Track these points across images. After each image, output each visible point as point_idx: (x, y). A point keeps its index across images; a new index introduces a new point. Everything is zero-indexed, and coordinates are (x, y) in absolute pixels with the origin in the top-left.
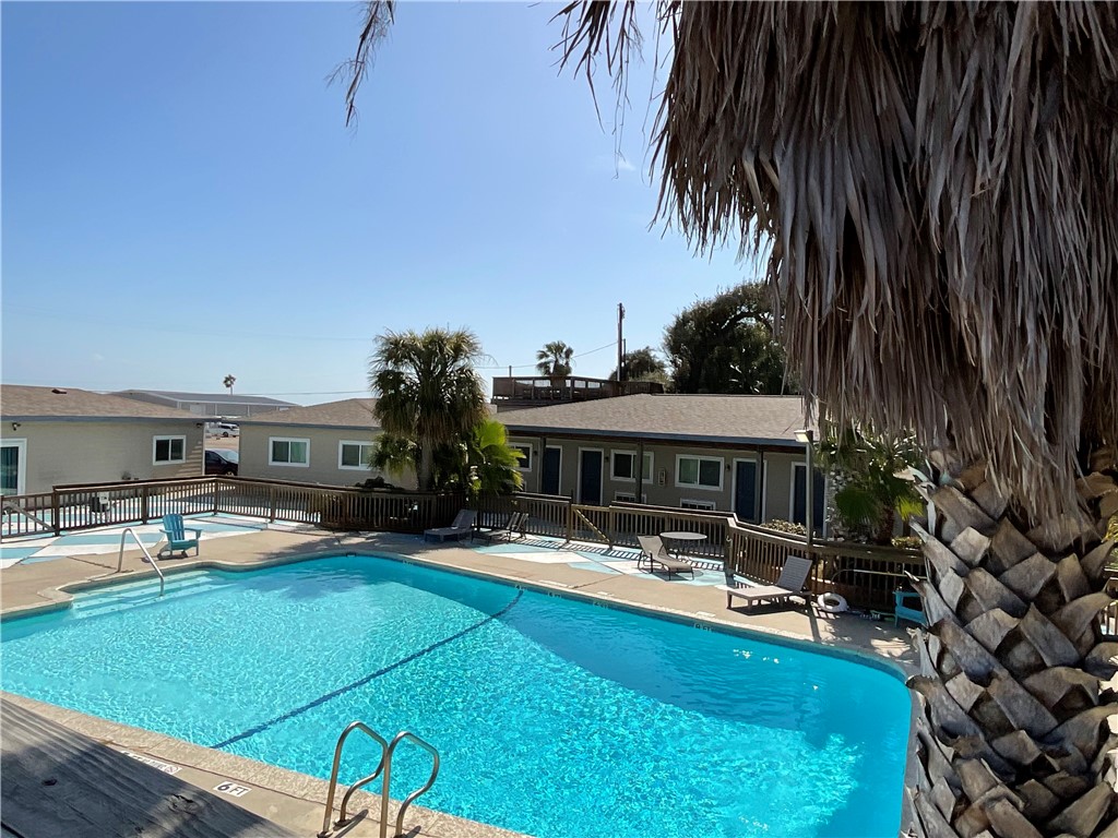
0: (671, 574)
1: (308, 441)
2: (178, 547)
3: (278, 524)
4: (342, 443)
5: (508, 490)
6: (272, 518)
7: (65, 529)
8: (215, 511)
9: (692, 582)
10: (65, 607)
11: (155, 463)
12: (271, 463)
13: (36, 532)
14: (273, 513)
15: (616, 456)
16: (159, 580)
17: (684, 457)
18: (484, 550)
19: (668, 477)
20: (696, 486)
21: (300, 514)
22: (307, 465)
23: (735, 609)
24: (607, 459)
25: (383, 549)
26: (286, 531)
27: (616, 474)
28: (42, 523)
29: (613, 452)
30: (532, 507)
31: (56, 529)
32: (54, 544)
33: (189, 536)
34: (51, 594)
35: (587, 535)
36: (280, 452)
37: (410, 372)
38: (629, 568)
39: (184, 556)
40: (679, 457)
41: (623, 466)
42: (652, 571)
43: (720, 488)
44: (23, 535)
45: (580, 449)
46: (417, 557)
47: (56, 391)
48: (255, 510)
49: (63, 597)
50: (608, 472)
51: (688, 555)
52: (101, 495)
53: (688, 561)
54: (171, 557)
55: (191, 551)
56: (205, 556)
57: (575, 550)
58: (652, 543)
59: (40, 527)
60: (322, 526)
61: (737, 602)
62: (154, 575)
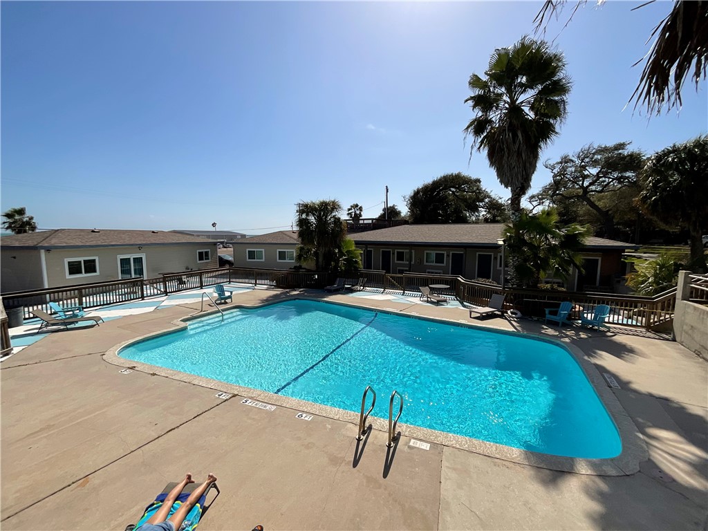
0: (438, 303)
1: (263, 250)
2: (223, 300)
3: (258, 287)
4: (278, 250)
5: (356, 269)
6: (256, 284)
7: (169, 292)
8: (230, 282)
9: (447, 306)
10: (185, 329)
11: (199, 262)
12: (248, 260)
13: (158, 294)
14: (256, 282)
15: (397, 252)
16: (221, 314)
17: (428, 252)
18: (351, 295)
19: (421, 261)
20: (434, 264)
21: (267, 282)
22: (263, 260)
23: (474, 318)
24: (394, 254)
25: (309, 296)
26: (263, 290)
27: (397, 260)
28: (160, 290)
29: (396, 251)
30: (367, 275)
31: (166, 293)
32: (167, 299)
33: (227, 294)
34: (178, 323)
35: (393, 287)
36: (252, 255)
37: (312, 219)
38: (417, 300)
39: (226, 303)
40: (425, 252)
41: (400, 256)
42: (428, 302)
43: (444, 264)
44: (152, 296)
45: (381, 250)
46: (325, 299)
47: (153, 232)
48: (247, 281)
49: (183, 325)
50: (394, 260)
51: (442, 294)
52: (183, 277)
53: (442, 297)
54: (221, 304)
55: (229, 301)
56: (236, 302)
57: (389, 293)
58: (426, 290)
59: (159, 292)
60: (278, 286)
61: (474, 315)
62: (218, 312)
